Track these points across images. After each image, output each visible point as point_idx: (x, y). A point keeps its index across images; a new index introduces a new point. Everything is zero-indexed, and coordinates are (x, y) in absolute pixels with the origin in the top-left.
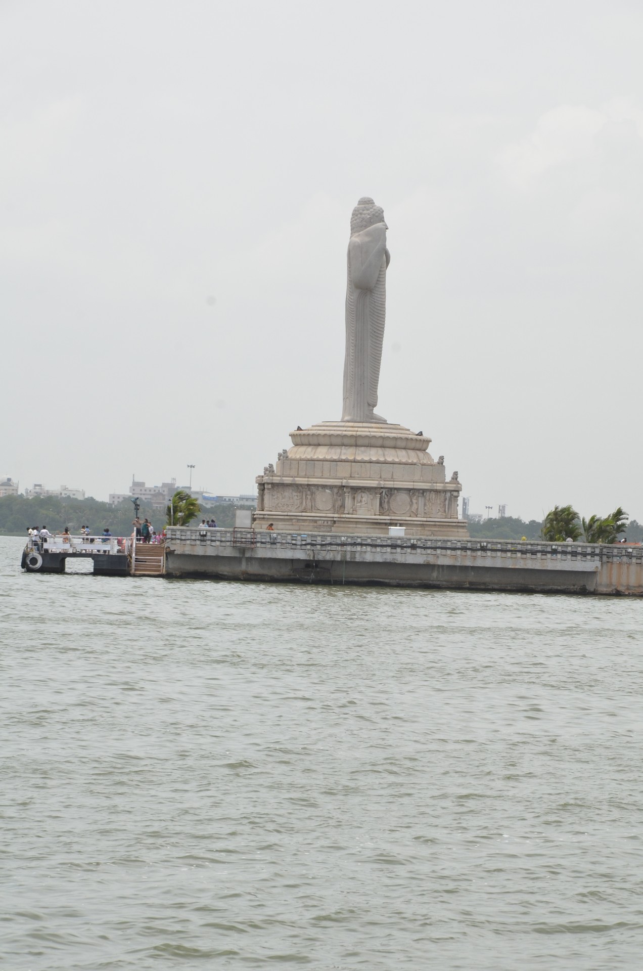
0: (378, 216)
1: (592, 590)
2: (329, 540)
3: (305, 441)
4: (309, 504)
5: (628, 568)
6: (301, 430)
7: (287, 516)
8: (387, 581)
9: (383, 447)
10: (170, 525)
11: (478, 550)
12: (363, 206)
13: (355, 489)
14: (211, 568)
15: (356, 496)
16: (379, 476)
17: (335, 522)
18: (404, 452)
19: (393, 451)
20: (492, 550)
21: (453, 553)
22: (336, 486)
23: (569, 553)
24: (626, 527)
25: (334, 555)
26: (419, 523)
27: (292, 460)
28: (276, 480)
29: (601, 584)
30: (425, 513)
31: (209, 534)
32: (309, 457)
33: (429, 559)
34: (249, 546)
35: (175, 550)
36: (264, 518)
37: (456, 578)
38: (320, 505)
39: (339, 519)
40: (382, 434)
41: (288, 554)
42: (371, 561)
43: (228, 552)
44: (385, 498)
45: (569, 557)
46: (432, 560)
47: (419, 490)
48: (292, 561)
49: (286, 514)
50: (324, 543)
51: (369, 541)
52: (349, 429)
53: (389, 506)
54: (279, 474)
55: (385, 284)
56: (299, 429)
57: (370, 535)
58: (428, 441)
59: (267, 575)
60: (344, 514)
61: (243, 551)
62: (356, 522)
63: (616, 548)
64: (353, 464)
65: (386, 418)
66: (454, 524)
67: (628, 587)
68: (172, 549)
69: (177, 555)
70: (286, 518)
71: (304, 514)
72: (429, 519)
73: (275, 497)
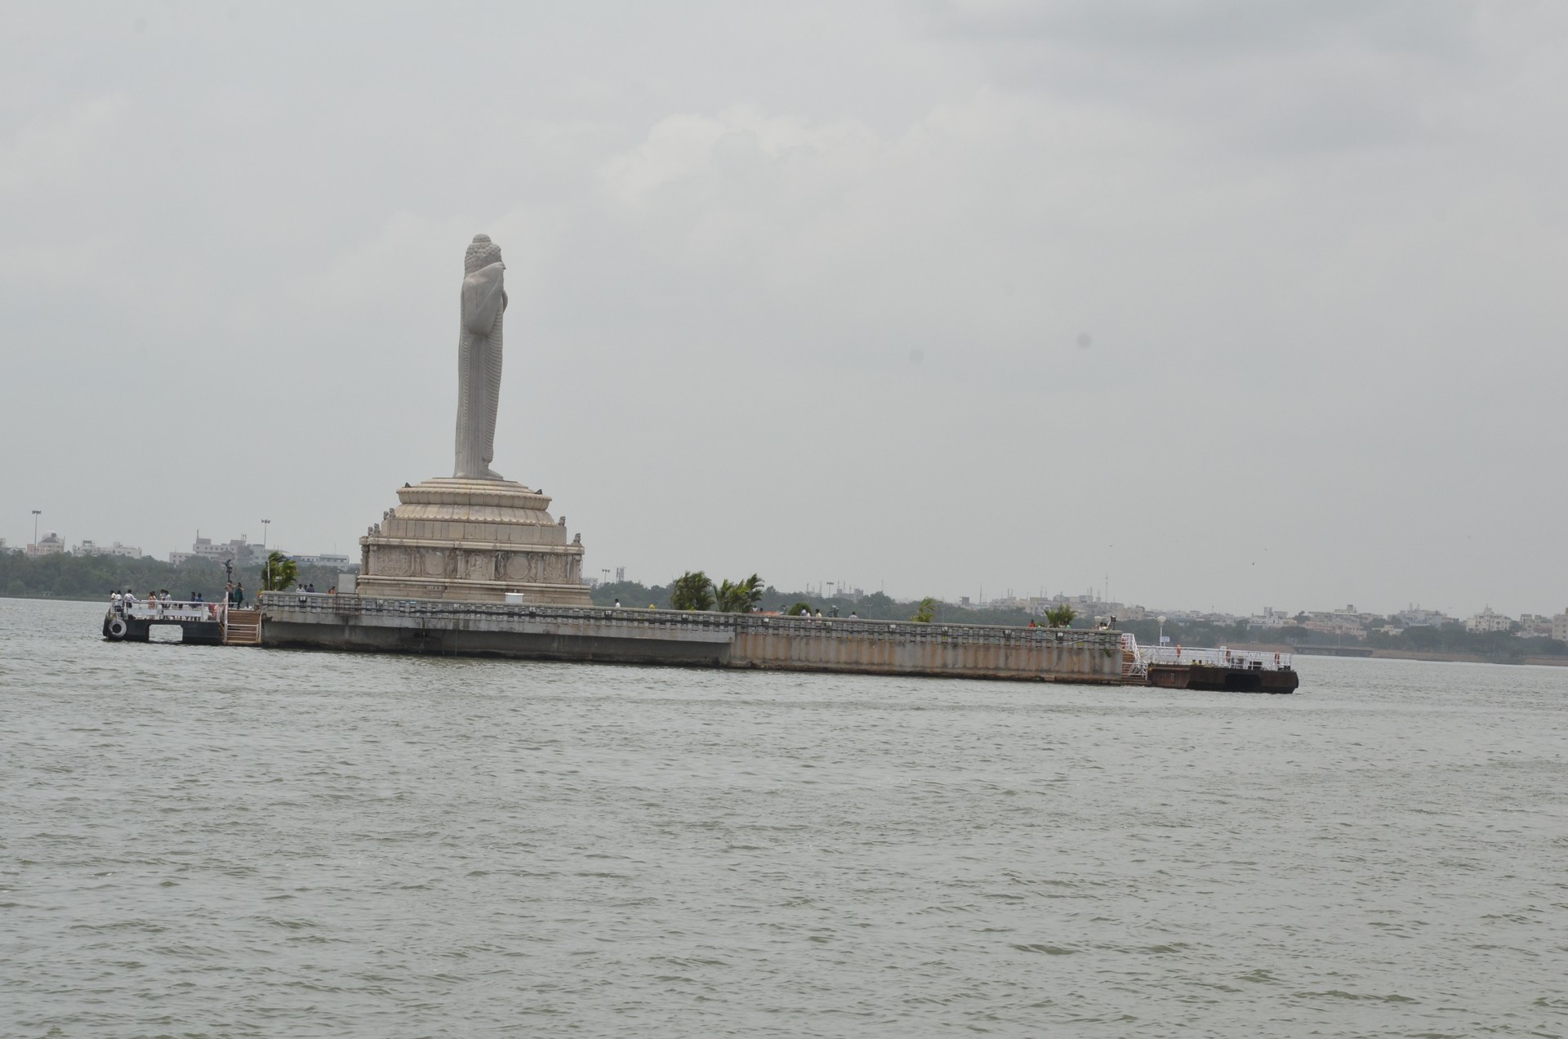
0: (495, 256)
1: (725, 663)
2: (440, 607)
3: (415, 498)
4: (418, 568)
5: (764, 639)
6: (410, 487)
7: (394, 580)
8: (503, 652)
9: (499, 506)
10: (266, 589)
11: (603, 619)
12: (479, 243)
13: (469, 552)
14: (311, 637)
15: (469, 559)
16: (495, 538)
17: (446, 587)
18: (521, 512)
19: (509, 511)
20: (617, 619)
21: (576, 621)
22: (447, 549)
23: (701, 623)
24: (761, 595)
25: (445, 624)
26: (538, 589)
27: (400, 519)
28: (383, 541)
29: (735, 657)
30: (545, 578)
32: (418, 517)
33: (549, 628)
34: (353, 613)
35: (272, 618)
36: (368, 583)
37: (577, 649)
38: (430, 569)
39: (452, 585)
40: (498, 492)
41: (395, 622)
42: (486, 630)
43: (330, 620)
44: (500, 562)
45: (701, 627)
46: (552, 630)
47: (537, 553)
48: (400, 630)
49: (393, 578)
50: (434, 610)
51: (484, 608)
53: (505, 571)
54: (385, 535)
56: (407, 485)
57: (485, 602)
59: (372, 645)
60: (455, 578)
61: (346, 618)
62: (470, 587)
63: (751, 617)
64: (467, 524)
65: (503, 475)
66: (579, 590)
67: (764, 660)
68: (268, 616)
69: (275, 622)
70: (393, 582)
71: (412, 578)
72: (549, 585)
73: (381, 559)
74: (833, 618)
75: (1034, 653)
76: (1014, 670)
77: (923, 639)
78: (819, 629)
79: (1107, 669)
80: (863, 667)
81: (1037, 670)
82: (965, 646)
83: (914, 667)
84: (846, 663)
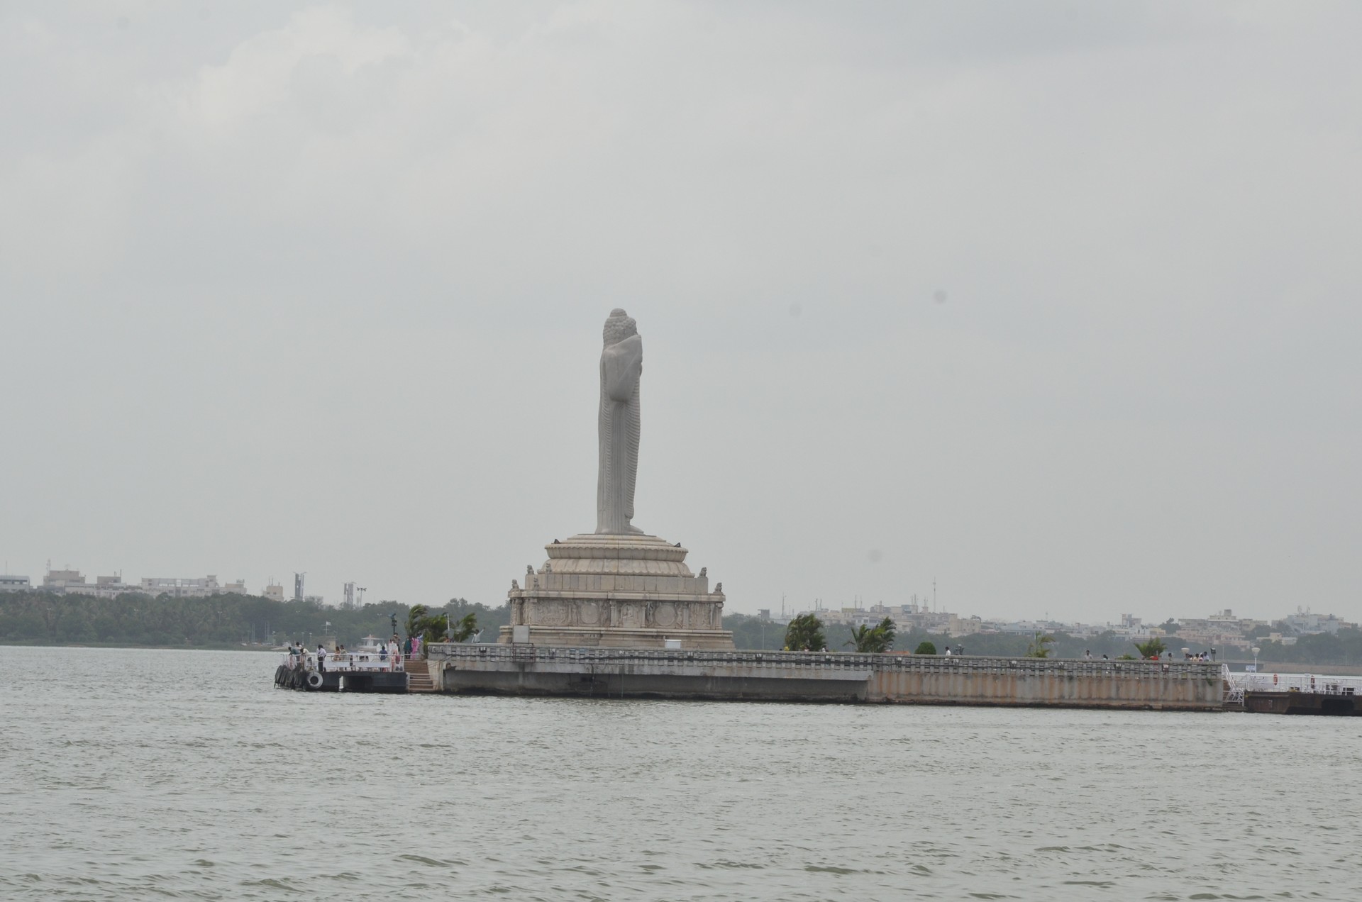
0: (631, 329)
1: (863, 698)
2: (607, 654)
3: (565, 553)
4: (575, 617)
5: (898, 676)
6: (559, 543)
8: (662, 693)
9: (644, 559)
11: (753, 661)
12: (616, 318)
13: (621, 602)
14: (488, 684)
15: (621, 609)
16: (643, 589)
17: (601, 635)
18: (666, 564)
19: (655, 563)
20: (767, 661)
21: (729, 664)
22: (601, 600)
23: (842, 663)
24: (894, 636)
25: (612, 669)
26: (685, 634)
27: (555, 573)
28: (542, 594)
29: (871, 693)
30: (690, 625)
31: (488, 650)
32: (571, 570)
33: (705, 671)
34: (529, 661)
35: (455, 667)
36: (531, 632)
37: (729, 689)
38: (586, 619)
39: (607, 632)
40: (644, 547)
41: (566, 669)
42: (649, 673)
43: (508, 668)
44: (650, 610)
45: (842, 666)
46: (708, 672)
47: (683, 602)
48: (569, 675)
49: (553, 628)
50: (602, 656)
51: (646, 654)
52: (609, 541)
53: (654, 618)
54: (543, 587)
55: (639, 396)
56: (556, 542)
57: (637, 648)
58: (685, 553)
59: (544, 690)
60: (610, 627)
61: (522, 666)
62: (623, 634)
63: (886, 657)
64: (617, 576)
65: (643, 530)
66: (720, 635)
67: (898, 696)
68: (452, 665)
69: (458, 671)
70: (553, 631)
71: (570, 628)
72: (694, 631)
73: (541, 611)
74: (960, 656)
75: (1143, 684)
76: (1124, 700)
77: (1042, 673)
78: (947, 666)
79: (1209, 696)
80: (988, 700)
81: (1145, 700)
82: (1079, 678)
83: (1034, 698)
84: (972, 696)
